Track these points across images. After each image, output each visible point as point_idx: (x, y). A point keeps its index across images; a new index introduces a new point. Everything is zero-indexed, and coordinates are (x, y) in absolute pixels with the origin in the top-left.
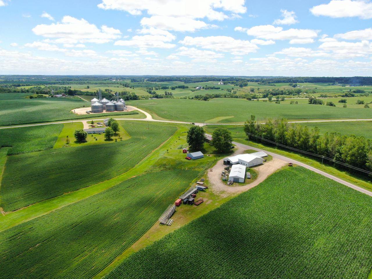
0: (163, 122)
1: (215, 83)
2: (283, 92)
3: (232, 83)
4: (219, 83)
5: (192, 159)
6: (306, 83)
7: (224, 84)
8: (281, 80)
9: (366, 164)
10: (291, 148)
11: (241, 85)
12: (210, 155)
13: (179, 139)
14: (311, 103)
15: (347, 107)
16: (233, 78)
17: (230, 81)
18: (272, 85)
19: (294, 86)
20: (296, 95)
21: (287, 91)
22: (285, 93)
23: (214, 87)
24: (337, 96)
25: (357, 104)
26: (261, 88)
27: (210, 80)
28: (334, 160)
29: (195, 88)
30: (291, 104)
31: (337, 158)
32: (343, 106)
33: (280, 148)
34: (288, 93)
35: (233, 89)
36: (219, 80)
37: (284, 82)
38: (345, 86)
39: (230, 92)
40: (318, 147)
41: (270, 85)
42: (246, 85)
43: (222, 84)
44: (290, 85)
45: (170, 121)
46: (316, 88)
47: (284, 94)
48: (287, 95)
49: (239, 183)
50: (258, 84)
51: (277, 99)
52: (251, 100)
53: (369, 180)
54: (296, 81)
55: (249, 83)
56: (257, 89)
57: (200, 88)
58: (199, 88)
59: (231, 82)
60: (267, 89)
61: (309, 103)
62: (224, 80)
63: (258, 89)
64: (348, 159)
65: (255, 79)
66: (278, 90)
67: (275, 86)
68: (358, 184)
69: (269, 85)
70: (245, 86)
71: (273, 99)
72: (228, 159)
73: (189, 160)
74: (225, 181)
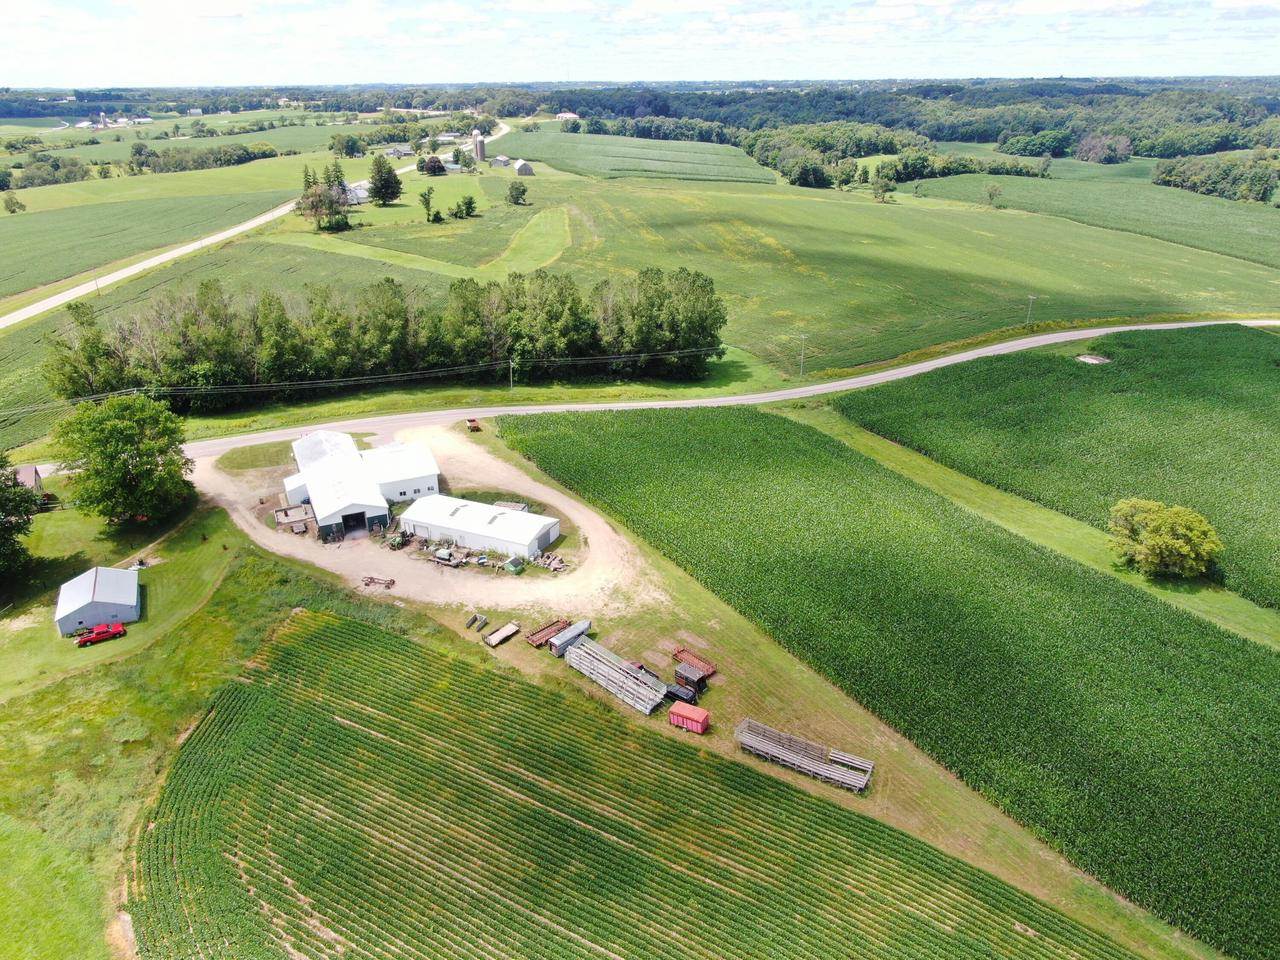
12: (137, 558)
49: (553, 545)
72: (353, 505)
73: (121, 634)
74: (521, 567)
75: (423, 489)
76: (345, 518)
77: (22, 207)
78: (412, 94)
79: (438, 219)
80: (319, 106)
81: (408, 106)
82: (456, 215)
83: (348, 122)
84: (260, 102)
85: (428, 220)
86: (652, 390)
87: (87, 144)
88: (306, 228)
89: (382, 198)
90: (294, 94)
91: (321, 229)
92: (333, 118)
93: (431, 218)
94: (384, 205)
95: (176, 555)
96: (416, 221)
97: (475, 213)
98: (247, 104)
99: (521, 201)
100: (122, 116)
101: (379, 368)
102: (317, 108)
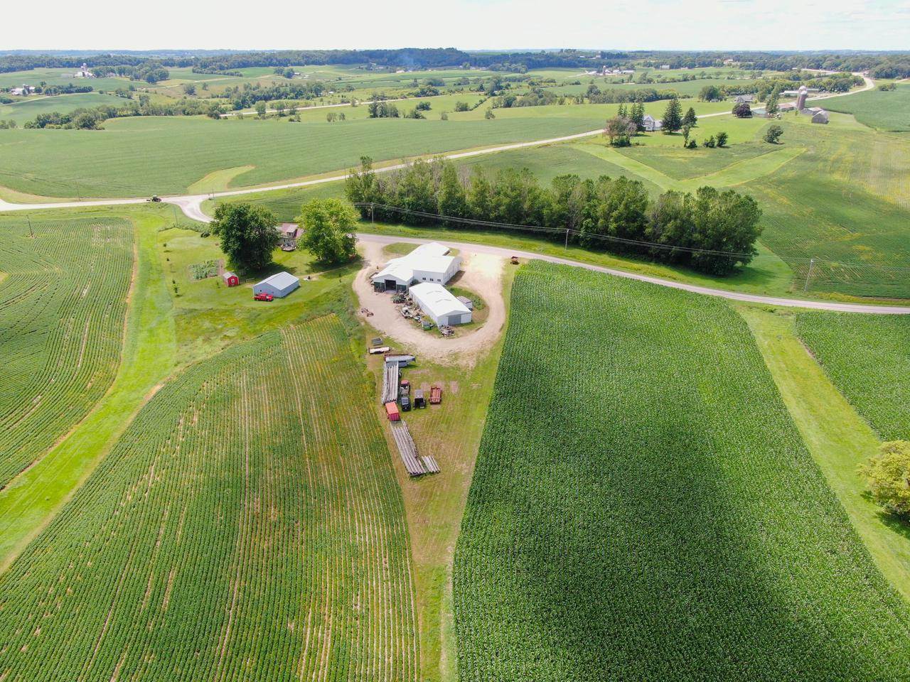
0: (61, 209)
1: (65, 73)
2: (281, 92)
3: (121, 72)
4: (80, 74)
5: (276, 298)
6: (308, 67)
7: (98, 74)
8: (250, 60)
9: (647, 230)
10: (484, 223)
11: (149, 76)
12: (311, 276)
13: (167, 251)
14: (375, 116)
15: (449, 118)
16: (109, 56)
17: (112, 67)
18: (232, 75)
19: (289, 75)
20: (313, 97)
21: (288, 90)
22: (286, 95)
23: (71, 86)
24: (405, 94)
25: (456, 111)
26: (211, 83)
27: (39, 66)
28: (582, 233)
29: (7, 90)
30: (329, 120)
31: (587, 228)
32: (441, 117)
33: (453, 227)
34: (292, 95)
35: (132, 89)
36: (78, 64)
37: (257, 64)
38: (395, 72)
39: (129, 98)
40: (545, 211)
41: (228, 74)
42: (164, 77)
43: (91, 74)
44: (279, 72)
45: (75, 201)
46: (340, 79)
47: (283, 97)
48: (292, 98)
49: (462, 325)
50: (194, 71)
51: (277, 109)
52: (219, 118)
53: (651, 261)
54: (285, 60)
55: (171, 70)
56: (202, 86)
57: (27, 93)
58: (24, 92)
59: (115, 68)
60: (232, 87)
61: (372, 117)
62: (90, 63)
63: (205, 86)
64: (613, 226)
65: (177, 58)
66: (258, 86)
67: (241, 76)
68: (643, 271)
69: (225, 74)
70: (161, 80)
71: (268, 111)
72: (389, 275)
73: (270, 300)
74: (430, 328)
75: (435, 280)
76: (387, 281)
77: (493, 116)
78: (825, 58)
79: (693, 146)
80: (750, 66)
81: (818, 67)
82: (709, 145)
83: (754, 77)
84: (711, 62)
85: (685, 146)
86: (675, 274)
87: (573, 84)
88: (603, 143)
89: (669, 128)
90: (738, 57)
91: (612, 144)
92: (742, 74)
93: (688, 145)
94: (670, 134)
95: (325, 279)
96: (676, 146)
97: (726, 145)
98: (702, 63)
99: (775, 140)
100: (615, 69)
101: (499, 218)
102: (748, 67)
